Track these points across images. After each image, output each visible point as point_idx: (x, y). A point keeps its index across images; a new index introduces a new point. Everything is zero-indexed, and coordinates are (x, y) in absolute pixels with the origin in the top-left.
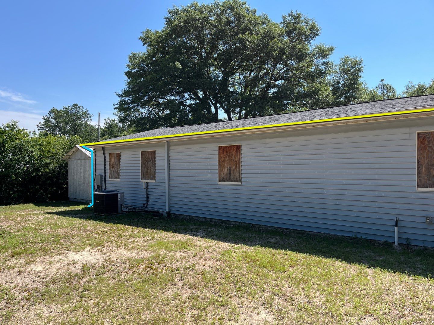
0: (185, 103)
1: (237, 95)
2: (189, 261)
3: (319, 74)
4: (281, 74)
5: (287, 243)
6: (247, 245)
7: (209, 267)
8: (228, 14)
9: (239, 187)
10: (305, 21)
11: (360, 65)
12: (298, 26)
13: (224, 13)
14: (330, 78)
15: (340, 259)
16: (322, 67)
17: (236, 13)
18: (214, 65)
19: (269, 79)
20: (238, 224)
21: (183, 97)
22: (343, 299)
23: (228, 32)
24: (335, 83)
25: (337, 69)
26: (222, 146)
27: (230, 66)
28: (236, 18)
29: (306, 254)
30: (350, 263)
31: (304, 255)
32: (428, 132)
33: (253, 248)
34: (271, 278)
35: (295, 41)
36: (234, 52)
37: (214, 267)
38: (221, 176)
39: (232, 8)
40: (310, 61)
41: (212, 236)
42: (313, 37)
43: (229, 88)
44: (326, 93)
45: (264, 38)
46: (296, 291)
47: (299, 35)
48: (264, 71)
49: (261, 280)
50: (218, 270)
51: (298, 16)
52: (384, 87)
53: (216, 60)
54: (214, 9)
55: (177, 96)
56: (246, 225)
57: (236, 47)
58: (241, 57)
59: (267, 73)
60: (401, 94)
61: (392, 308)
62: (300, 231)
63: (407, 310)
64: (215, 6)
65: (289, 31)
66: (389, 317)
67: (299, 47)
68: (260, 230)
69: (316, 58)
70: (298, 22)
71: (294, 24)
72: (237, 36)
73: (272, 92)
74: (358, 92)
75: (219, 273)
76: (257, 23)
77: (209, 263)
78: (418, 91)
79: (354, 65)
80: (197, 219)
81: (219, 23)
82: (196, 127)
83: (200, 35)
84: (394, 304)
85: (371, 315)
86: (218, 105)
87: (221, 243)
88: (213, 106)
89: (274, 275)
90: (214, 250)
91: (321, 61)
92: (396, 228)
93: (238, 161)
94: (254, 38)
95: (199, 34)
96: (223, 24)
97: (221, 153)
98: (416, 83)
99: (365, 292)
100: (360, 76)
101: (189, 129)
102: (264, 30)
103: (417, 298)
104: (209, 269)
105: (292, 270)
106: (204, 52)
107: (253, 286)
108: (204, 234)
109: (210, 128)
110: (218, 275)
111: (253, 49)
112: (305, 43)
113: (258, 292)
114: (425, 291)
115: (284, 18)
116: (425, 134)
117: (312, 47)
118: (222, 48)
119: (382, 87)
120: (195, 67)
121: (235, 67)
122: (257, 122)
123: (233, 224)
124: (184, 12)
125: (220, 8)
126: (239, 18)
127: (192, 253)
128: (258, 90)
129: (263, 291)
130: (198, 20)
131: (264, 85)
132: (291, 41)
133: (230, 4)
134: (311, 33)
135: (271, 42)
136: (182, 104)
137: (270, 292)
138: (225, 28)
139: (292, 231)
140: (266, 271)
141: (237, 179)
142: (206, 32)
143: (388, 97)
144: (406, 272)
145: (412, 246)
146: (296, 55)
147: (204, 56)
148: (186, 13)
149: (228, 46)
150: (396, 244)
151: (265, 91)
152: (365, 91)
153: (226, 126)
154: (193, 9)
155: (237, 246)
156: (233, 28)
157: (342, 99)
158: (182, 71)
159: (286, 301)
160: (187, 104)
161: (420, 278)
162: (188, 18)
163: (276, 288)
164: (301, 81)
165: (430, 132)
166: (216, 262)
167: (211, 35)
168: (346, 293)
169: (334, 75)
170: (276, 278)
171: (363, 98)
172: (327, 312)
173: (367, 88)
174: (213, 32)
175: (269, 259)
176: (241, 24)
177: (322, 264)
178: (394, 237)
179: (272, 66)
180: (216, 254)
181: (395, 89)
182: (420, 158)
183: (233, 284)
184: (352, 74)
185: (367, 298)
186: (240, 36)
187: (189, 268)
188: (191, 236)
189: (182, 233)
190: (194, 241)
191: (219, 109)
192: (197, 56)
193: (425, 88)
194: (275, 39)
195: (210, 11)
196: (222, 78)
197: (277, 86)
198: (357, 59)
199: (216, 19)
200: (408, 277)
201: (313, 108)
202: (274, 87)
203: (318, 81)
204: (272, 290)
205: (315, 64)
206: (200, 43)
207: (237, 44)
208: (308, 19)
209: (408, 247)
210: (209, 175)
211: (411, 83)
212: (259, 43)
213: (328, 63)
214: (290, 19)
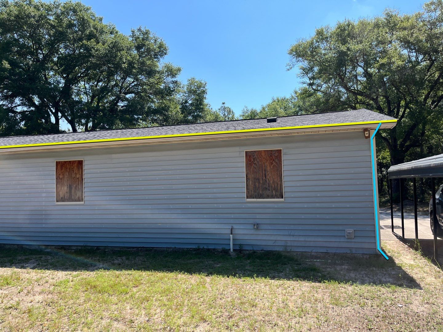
0: (15, 110)
1: (82, 105)
2: (12, 299)
3: (169, 92)
4: (131, 88)
5: (133, 262)
6: (88, 271)
7: (38, 302)
8: (70, 16)
9: (81, 207)
10: (154, 39)
11: (204, 87)
12: (147, 43)
13: (65, 14)
14: (179, 97)
15: (183, 272)
16: (171, 86)
17: (80, 17)
18: (54, 69)
19: (119, 91)
20: (80, 248)
21: (12, 102)
22: (182, 311)
23: (71, 36)
24: (184, 101)
25: (185, 89)
26: (60, 162)
27: (73, 72)
28: (79, 22)
29: (152, 271)
30: (192, 274)
31: (148, 273)
32: (253, 151)
33: (95, 273)
34: (111, 303)
35: (145, 57)
36: (78, 58)
37: (44, 302)
38: (60, 196)
39: (75, 11)
40: (160, 78)
41: (46, 265)
42: (162, 56)
43: (73, 97)
44: (175, 111)
45: (112, 48)
46: (137, 311)
47: (149, 51)
48: (113, 83)
49: (100, 307)
50: (49, 304)
51: (147, 33)
52: (225, 109)
53: (56, 64)
54: (53, 8)
55: (4, 101)
56: (89, 248)
57: (80, 53)
58: (87, 65)
59: (116, 85)
60: (238, 116)
61: (223, 310)
62: (148, 248)
63: (236, 310)
64: (55, 5)
65: (139, 45)
66: (221, 320)
67: (148, 62)
68: (105, 252)
69: (165, 76)
70: (147, 38)
71: (143, 39)
72: (82, 42)
73: (122, 105)
74: (203, 112)
75: (51, 308)
76: (104, 32)
77: (39, 298)
78: (251, 115)
79: (199, 87)
80: (28, 247)
81: (59, 24)
82: (28, 138)
83: (36, 34)
84: (225, 307)
85: (205, 321)
86: (60, 114)
87: (57, 272)
88: (53, 115)
89: (115, 299)
90: (47, 282)
91: (170, 79)
92: (231, 235)
93: (80, 178)
94: (100, 46)
95: (34, 32)
96: (64, 26)
97: (59, 169)
98: (250, 109)
99: (202, 299)
100: (205, 98)
101: (18, 141)
102: (112, 40)
103: (245, 298)
104: (37, 306)
105: (135, 290)
106: (40, 54)
107: (90, 315)
108: (35, 265)
109: (46, 140)
110: (49, 309)
111: (99, 58)
112: (155, 60)
113: (95, 321)
114: (251, 290)
115: (133, 32)
116: (251, 152)
117: (161, 64)
118: (63, 52)
119: (223, 109)
120: (29, 69)
121: (79, 75)
122: (103, 136)
123: (75, 248)
124: (15, 5)
125: (60, 8)
126: (83, 23)
127: (17, 289)
128: (107, 102)
129: (102, 318)
130: (34, 17)
131: (114, 98)
132: (140, 56)
133: (72, 7)
134: (160, 51)
135: (119, 54)
136: (11, 110)
137: (108, 318)
138: (66, 31)
139: (139, 249)
140: (107, 296)
141: (79, 198)
142: (43, 31)
143: (229, 119)
144: (237, 275)
145: (244, 251)
146: (146, 70)
147: (41, 58)
148: (18, 7)
149: (71, 51)
150: (232, 250)
151: (114, 104)
152: (210, 111)
153: (66, 138)
154: (27, 4)
155: (77, 272)
156: (76, 32)
157: (190, 118)
158: (11, 72)
159: (126, 324)
160: (18, 111)
161: (248, 278)
162: (20, 13)
163: (116, 312)
164: (152, 97)
165: (254, 151)
166: (48, 295)
167: (50, 35)
168: (185, 304)
169: (182, 94)
170: (117, 301)
171: (208, 118)
172: (165, 327)
173: (212, 109)
174: (52, 32)
175: (112, 282)
176: (86, 30)
177: (165, 279)
178: (230, 244)
179: (122, 78)
180: (49, 286)
181: (234, 111)
182: (247, 173)
183: (66, 318)
184: (198, 95)
185: (204, 305)
186: (84, 41)
187: (12, 308)
188: (18, 269)
189: (5, 267)
190: (21, 274)
191: (61, 119)
192: (31, 56)
193: (256, 113)
194: (123, 51)
195: (49, 9)
196: (64, 85)
197: (127, 99)
198: (202, 82)
199: (56, 19)
200: (238, 279)
201: (163, 124)
202: (124, 101)
203: (168, 98)
204: (111, 315)
205: (164, 82)
206: (35, 43)
207: (81, 50)
208: (157, 37)
209: (240, 252)
210: (44, 195)
211: (246, 107)
212: (106, 53)
213: (176, 82)
214: (138, 34)
